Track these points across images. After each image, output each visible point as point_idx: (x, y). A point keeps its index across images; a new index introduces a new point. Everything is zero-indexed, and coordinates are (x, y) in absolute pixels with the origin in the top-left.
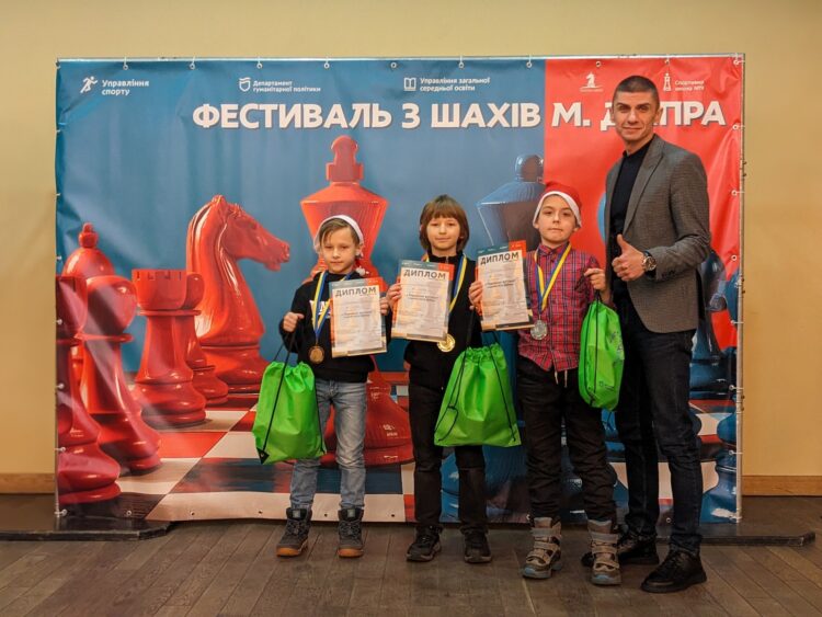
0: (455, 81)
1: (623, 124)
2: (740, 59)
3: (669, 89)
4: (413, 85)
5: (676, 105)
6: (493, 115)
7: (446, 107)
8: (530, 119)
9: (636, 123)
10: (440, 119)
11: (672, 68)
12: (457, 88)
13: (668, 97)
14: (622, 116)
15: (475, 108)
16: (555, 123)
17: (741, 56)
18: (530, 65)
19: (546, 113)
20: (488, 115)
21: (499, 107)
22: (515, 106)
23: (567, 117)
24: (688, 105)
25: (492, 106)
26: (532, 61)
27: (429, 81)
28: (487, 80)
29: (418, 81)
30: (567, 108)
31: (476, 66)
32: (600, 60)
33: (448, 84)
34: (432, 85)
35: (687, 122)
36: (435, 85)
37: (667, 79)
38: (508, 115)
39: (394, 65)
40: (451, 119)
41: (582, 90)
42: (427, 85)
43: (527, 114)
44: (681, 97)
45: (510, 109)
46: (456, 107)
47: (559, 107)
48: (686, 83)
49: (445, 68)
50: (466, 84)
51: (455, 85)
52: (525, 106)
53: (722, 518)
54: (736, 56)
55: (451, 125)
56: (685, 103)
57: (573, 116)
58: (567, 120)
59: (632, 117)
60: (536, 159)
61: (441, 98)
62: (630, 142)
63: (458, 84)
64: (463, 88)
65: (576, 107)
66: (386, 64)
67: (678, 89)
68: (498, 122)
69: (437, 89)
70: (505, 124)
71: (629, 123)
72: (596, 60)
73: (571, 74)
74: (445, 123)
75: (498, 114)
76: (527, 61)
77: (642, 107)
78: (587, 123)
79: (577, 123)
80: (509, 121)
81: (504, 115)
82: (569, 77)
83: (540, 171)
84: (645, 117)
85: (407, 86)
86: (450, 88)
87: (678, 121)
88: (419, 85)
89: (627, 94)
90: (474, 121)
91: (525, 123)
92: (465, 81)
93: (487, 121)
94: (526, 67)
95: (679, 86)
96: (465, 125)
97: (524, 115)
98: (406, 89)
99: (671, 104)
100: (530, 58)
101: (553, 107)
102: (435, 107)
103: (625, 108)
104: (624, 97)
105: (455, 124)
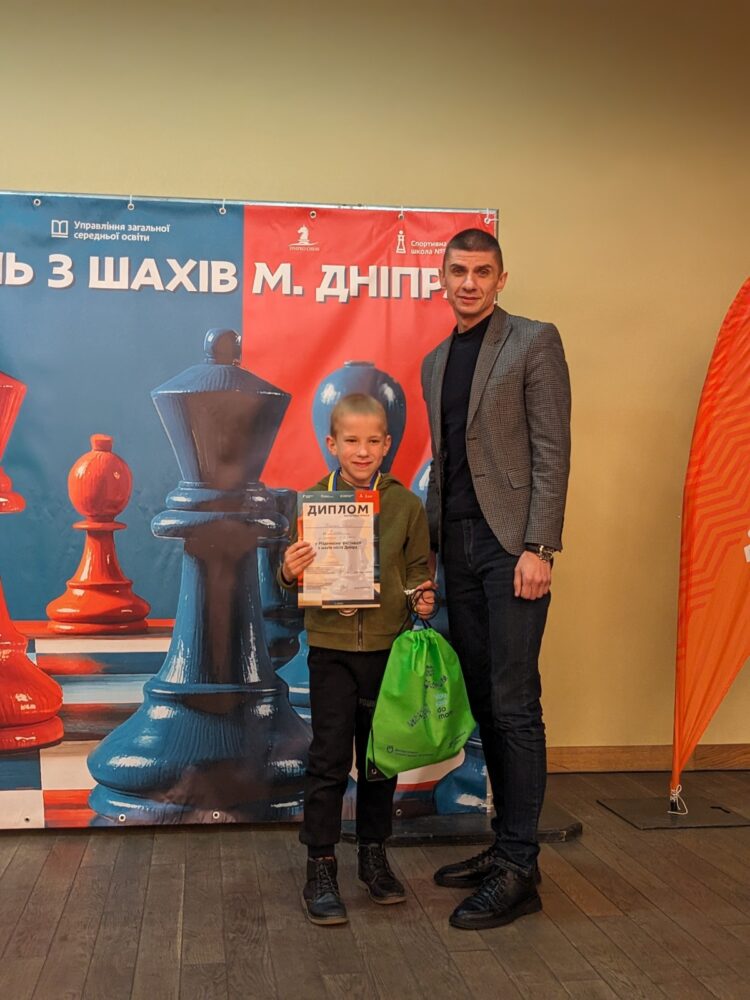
0: (123, 227)
1: (458, 291)
2: (491, 216)
3: (403, 251)
4: (63, 230)
5: (413, 271)
6: (173, 274)
7: (109, 261)
8: (224, 282)
9: (474, 290)
10: (101, 277)
11: (409, 226)
12: (125, 237)
13: (403, 261)
14: (456, 282)
15: (149, 264)
16: (257, 288)
17: (494, 212)
18: (223, 211)
19: (245, 275)
20: (167, 274)
21: (182, 264)
22: (204, 264)
23: (272, 282)
24: (427, 272)
25: (173, 263)
26: (227, 206)
27: (87, 226)
28: (166, 229)
29: (72, 226)
30: (273, 269)
31: (150, 210)
32: (316, 210)
33: (111, 232)
34: (90, 231)
35: (426, 294)
36: (95, 231)
37: (401, 238)
38: (194, 275)
39: (38, 203)
40: (116, 277)
41: (292, 247)
42: (84, 231)
43: (220, 276)
44: (418, 262)
45: (196, 269)
46: (124, 262)
47: (262, 269)
48: (425, 244)
49: (108, 209)
50: (138, 233)
51: (122, 232)
52: (217, 265)
53: (469, 807)
54: (487, 212)
55: (117, 285)
56: (424, 270)
57: (281, 280)
58: (272, 286)
59: (469, 283)
60: (232, 335)
61: (102, 249)
62: (465, 316)
63: (126, 232)
64: (134, 238)
65: (285, 269)
66: (28, 201)
67: (414, 252)
68: (181, 284)
69: (98, 237)
70: (190, 287)
71: (465, 289)
72: (310, 209)
73: (276, 225)
74: (109, 283)
75: (181, 274)
76: (220, 206)
77: (482, 271)
78: (298, 290)
79: (286, 290)
80: (196, 283)
81: (189, 275)
82: (274, 229)
83: (237, 351)
84: (485, 283)
85: (56, 230)
86: (116, 237)
87: (414, 293)
88: (72, 230)
89: (463, 253)
90: (148, 281)
91: (217, 288)
92: (136, 228)
93: (165, 283)
94: (218, 213)
95: (416, 248)
96: (135, 286)
97: (217, 277)
98: (54, 234)
99: (406, 270)
100: (224, 203)
101: (255, 268)
102: (94, 261)
103: (460, 270)
104: (458, 257)
105: (123, 284)
